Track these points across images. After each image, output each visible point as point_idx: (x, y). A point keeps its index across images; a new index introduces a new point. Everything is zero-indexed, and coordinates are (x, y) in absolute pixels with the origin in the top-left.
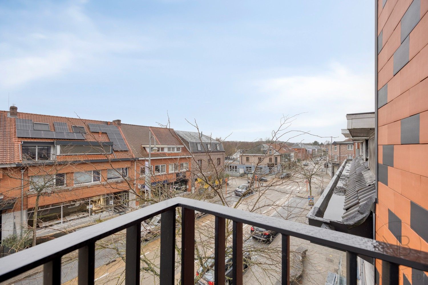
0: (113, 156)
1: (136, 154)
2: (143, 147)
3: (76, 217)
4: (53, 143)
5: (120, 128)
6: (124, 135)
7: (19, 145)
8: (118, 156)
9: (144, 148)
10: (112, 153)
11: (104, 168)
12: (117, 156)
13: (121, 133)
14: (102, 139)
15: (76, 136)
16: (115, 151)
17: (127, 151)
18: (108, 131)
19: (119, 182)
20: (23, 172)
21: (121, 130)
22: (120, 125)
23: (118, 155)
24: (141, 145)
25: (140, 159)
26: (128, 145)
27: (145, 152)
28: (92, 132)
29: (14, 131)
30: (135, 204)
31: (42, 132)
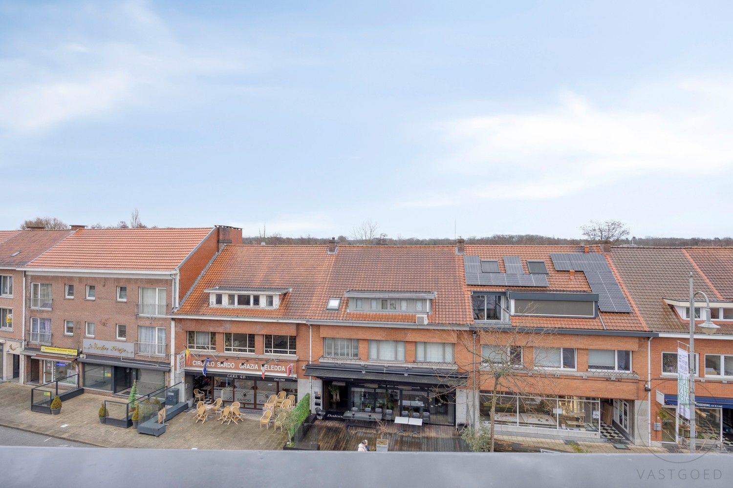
0: (600, 324)
1: (649, 322)
2: (669, 305)
3: (535, 421)
4: (504, 293)
5: (609, 259)
6: (618, 274)
7: (469, 296)
8: (610, 324)
9: (672, 307)
10: (597, 315)
11: (581, 346)
12: (607, 324)
13: (612, 270)
14: (575, 285)
15: (534, 281)
16: (602, 312)
17: (628, 313)
18: (586, 267)
19: (612, 379)
20: (475, 337)
21: (611, 261)
22: (610, 252)
23: (608, 321)
24: (663, 298)
25: (661, 335)
26: (630, 298)
27: (674, 317)
28: (558, 271)
29: (463, 276)
30: (650, 435)
31: (491, 275)
